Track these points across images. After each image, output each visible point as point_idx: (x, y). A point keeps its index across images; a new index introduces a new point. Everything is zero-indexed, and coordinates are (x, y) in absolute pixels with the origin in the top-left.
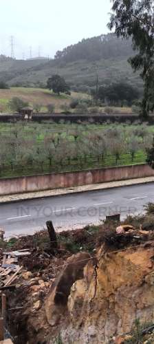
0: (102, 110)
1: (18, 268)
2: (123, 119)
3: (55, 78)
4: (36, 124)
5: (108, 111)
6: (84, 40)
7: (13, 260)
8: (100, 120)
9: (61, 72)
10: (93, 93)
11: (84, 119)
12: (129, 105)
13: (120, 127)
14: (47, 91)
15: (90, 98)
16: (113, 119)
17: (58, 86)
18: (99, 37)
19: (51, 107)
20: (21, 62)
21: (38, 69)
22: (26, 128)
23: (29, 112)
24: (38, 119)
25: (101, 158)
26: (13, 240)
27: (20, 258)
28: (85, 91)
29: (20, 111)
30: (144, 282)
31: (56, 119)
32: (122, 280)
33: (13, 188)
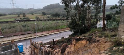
0: (54, 18)
1: (49, 48)
2: (58, 20)
3: (43, 12)
4: (41, 21)
5: (55, 18)
6: (48, 5)
7: (47, 47)
8: (54, 20)
9: (44, 11)
10: (51, 15)
11: (51, 20)
12: (59, 17)
13: (58, 21)
14: (42, 15)
15: (51, 16)
16: (56, 20)
17: (44, 14)
18: (51, 5)
19: (44, 18)
20: (36, 9)
21: (39, 11)
22: (39, 22)
23: (39, 19)
24: (41, 20)
25: (56, 27)
26: (45, 43)
27: (48, 46)
28: (49, 15)
29: (37, 19)
30: (85, 46)
31: (45, 20)
32: (80, 46)
33: (41, 33)
